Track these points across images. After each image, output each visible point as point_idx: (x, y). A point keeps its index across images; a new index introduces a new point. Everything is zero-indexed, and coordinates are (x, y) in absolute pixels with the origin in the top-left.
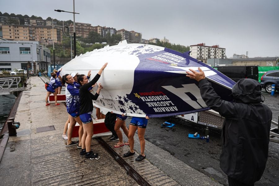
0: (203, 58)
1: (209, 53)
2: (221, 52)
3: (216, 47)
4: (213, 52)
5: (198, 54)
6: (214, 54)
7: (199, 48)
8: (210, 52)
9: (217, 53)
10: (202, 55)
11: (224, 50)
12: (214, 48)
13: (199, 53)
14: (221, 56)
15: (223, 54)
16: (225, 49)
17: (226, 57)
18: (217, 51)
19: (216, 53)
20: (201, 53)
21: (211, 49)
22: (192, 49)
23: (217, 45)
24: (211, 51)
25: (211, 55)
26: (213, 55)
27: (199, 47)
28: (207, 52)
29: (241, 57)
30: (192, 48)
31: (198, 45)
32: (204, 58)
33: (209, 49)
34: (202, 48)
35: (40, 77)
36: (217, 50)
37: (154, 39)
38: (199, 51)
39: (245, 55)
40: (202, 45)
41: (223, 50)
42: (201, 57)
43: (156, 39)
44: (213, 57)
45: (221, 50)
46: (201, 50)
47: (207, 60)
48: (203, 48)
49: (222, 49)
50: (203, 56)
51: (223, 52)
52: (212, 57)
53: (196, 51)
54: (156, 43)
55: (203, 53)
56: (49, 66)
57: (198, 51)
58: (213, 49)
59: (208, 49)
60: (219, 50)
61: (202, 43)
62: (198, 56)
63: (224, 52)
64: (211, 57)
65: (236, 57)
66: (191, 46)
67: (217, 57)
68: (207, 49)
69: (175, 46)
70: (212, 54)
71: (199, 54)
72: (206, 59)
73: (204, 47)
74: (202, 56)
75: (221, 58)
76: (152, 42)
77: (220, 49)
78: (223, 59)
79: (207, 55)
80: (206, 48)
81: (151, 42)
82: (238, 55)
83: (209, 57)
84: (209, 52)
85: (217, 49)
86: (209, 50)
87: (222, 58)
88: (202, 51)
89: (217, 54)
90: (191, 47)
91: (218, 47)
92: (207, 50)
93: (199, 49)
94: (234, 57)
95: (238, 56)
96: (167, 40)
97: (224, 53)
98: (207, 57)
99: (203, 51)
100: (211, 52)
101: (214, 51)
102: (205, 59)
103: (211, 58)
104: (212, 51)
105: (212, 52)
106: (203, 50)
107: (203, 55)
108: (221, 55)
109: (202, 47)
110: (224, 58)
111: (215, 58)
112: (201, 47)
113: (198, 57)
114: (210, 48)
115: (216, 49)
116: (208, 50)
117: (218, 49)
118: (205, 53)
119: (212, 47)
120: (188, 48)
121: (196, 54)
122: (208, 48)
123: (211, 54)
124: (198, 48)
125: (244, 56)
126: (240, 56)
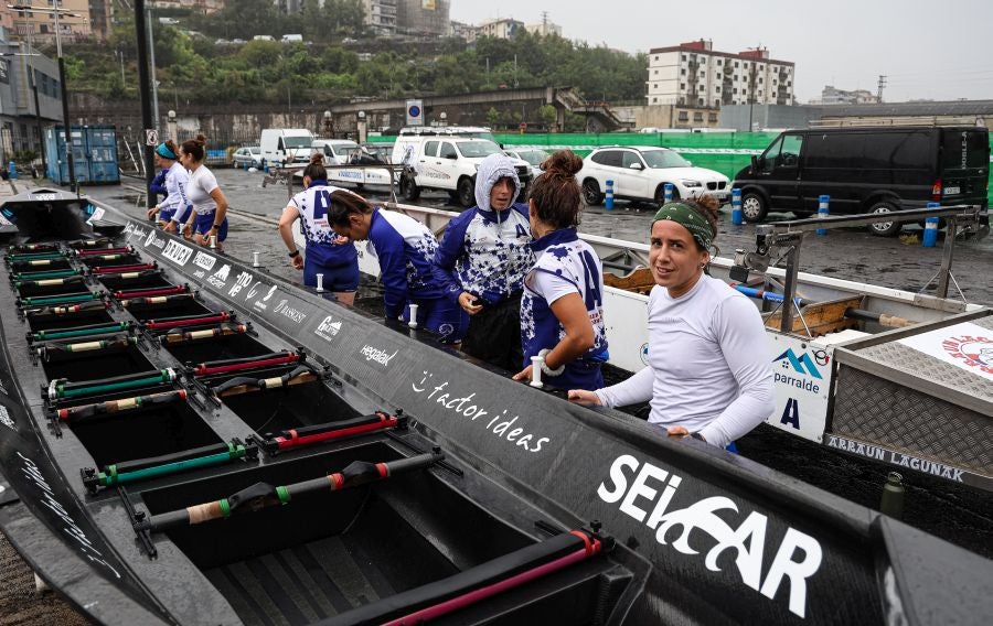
0: (701, 100)
1: (728, 82)
2: (776, 76)
3: (756, 56)
4: (745, 78)
5: (683, 86)
6: (745, 85)
7: (688, 59)
8: (732, 77)
9: (761, 80)
10: (698, 88)
11: (786, 71)
12: (749, 62)
13: (684, 79)
14: (774, 94)
15: (785, 88)
16: (792, 64)
17: (794, 97)
18: (761, 74)
19: (757, 80)
20: (693, 81)
21: (737, 65)
22: (657, 63)
23: (762, 49)
24: (736, 71)
25: (735, 90)
26: (744, 91)
27: (687, 54)
28: (719, 75)
29: (854, 101)
30: (657, 58)
31: (683, 48)
32: (705, 104)
33: (727, 63)
34: (699, 60)
35: (14, 181)
36: (762, 68)
37: (499, 23)
38: (688, 73)
39: (869, 93)
40: (698, 48)
41: (784, 69)
42: (694, 96)
43: (508, 22)
44: (745, 98)
45: (776, 71)
46: (694, 66)
47: (717, 108)
48: (704, 60)
49: (779, 67)
50: (702, 95)
51: (786, 76)
52: (739, 98)
53: (675, 72)
54: (507, 37)
55: (702, 81)
56: (49, 134)
57: (683, 72)
58: (746, 66)
59: (723, 63)
60: (768, 70)
61: (698, 40)
62: (684, 92)
63: (789, 78)
64: (735, 97)
65: (832, 100)
66: (653, 51)
67: (760, 99)
68: (719, 62)
69: (585, 50)
70: (740, 85)
71: (687, 87)
72: (713, 105)
73: (706, 57)
74: (700, 93)
75: (774, 101)
76: (492, 36)
77: (772, 67)
78: (784, 106)
79: (718, 88)
80: (716, 58)
81: (487, 33)
82: (842, 92)
83: (727, 98)
84: (725, 79)
85: (759, 64)
86: (728, 71)
87: (781, 103)
88: (698, 74)
89: (760, 87)
90: (653, 57)
91: (764, 56)
92: (720, 69)
93: (685, 65)
94: (824, 100)
95: (841, 96)
96: (553, 26)
97: (790, 84)
98: (719, 96)
99: (703, 73)
100: (736, 77)
101: (746, 73)
102: (708, 108)
103: (735, 103)
104: (741, 71)
105: (740, 78)
106: (703, 67)
107: (702, 88)
108: (775, 89)
109: (700, 56)
110: (788, 102)
111: (752, 101)
112: (695, 57)
113: (682, 99)
114: (734, 61)
115: (754, 65)
116: (724, 70)
117: (764, 65)
118: (709, 82)
119: (742, 56)
120: (642, 62)
121: (674, 87)
122: (723, 59)
123: (735, 84)
124: (684, 58)
125: (865, 95)
126: (850, 94)
